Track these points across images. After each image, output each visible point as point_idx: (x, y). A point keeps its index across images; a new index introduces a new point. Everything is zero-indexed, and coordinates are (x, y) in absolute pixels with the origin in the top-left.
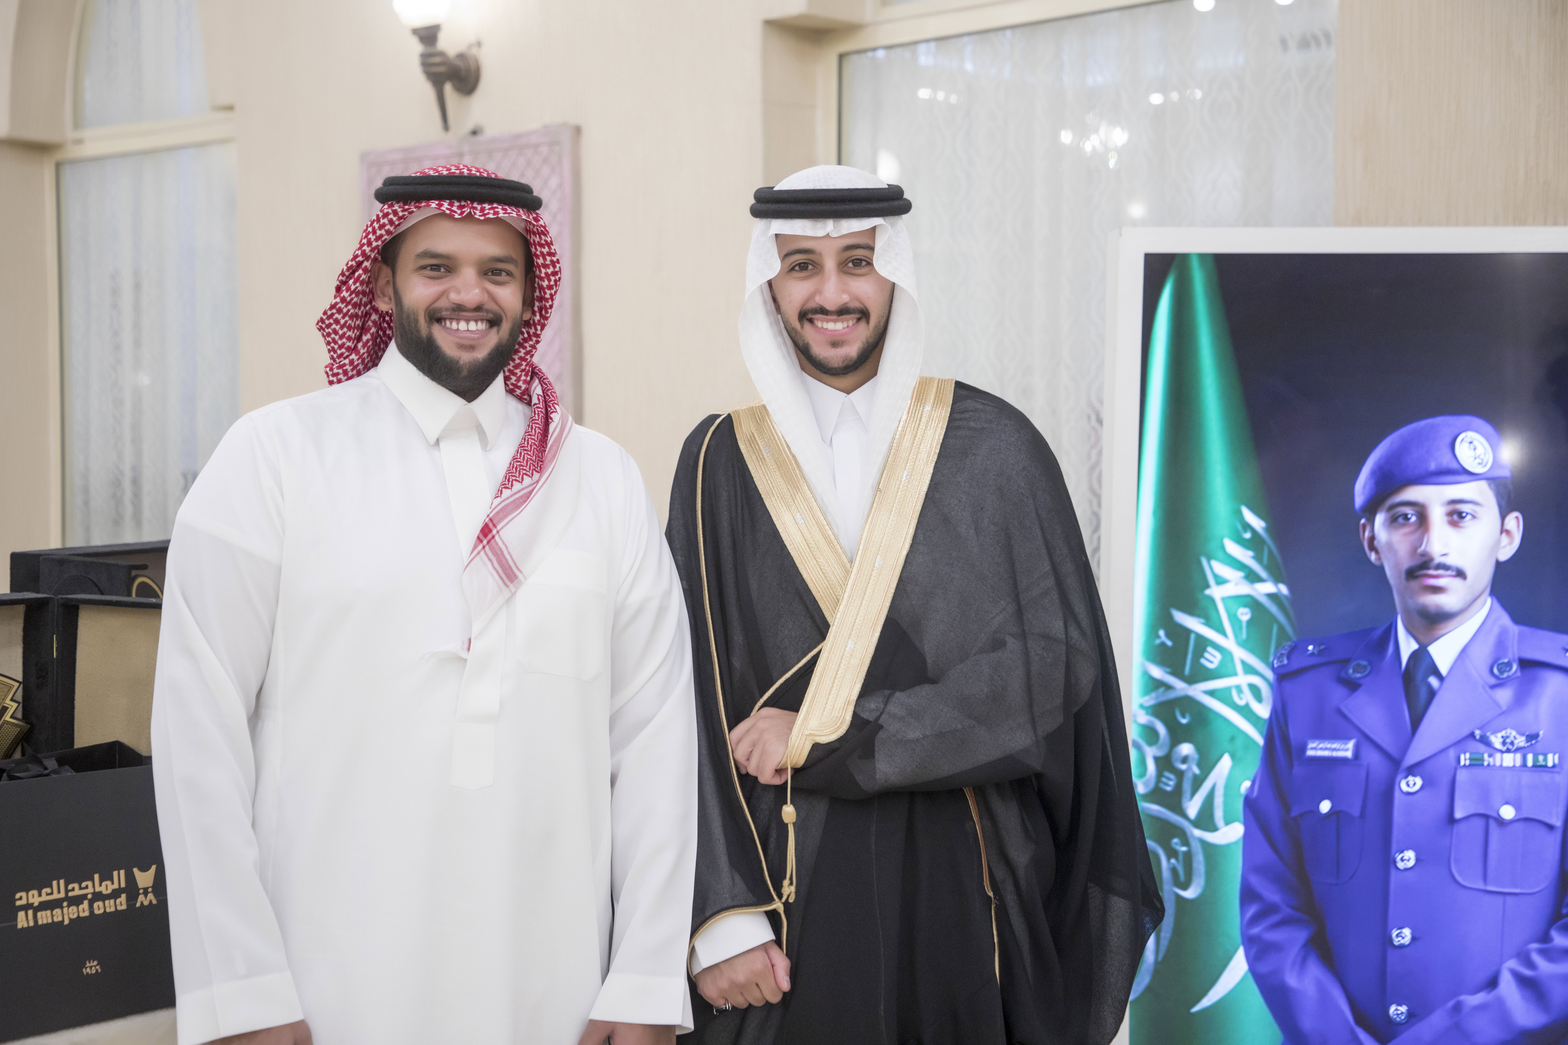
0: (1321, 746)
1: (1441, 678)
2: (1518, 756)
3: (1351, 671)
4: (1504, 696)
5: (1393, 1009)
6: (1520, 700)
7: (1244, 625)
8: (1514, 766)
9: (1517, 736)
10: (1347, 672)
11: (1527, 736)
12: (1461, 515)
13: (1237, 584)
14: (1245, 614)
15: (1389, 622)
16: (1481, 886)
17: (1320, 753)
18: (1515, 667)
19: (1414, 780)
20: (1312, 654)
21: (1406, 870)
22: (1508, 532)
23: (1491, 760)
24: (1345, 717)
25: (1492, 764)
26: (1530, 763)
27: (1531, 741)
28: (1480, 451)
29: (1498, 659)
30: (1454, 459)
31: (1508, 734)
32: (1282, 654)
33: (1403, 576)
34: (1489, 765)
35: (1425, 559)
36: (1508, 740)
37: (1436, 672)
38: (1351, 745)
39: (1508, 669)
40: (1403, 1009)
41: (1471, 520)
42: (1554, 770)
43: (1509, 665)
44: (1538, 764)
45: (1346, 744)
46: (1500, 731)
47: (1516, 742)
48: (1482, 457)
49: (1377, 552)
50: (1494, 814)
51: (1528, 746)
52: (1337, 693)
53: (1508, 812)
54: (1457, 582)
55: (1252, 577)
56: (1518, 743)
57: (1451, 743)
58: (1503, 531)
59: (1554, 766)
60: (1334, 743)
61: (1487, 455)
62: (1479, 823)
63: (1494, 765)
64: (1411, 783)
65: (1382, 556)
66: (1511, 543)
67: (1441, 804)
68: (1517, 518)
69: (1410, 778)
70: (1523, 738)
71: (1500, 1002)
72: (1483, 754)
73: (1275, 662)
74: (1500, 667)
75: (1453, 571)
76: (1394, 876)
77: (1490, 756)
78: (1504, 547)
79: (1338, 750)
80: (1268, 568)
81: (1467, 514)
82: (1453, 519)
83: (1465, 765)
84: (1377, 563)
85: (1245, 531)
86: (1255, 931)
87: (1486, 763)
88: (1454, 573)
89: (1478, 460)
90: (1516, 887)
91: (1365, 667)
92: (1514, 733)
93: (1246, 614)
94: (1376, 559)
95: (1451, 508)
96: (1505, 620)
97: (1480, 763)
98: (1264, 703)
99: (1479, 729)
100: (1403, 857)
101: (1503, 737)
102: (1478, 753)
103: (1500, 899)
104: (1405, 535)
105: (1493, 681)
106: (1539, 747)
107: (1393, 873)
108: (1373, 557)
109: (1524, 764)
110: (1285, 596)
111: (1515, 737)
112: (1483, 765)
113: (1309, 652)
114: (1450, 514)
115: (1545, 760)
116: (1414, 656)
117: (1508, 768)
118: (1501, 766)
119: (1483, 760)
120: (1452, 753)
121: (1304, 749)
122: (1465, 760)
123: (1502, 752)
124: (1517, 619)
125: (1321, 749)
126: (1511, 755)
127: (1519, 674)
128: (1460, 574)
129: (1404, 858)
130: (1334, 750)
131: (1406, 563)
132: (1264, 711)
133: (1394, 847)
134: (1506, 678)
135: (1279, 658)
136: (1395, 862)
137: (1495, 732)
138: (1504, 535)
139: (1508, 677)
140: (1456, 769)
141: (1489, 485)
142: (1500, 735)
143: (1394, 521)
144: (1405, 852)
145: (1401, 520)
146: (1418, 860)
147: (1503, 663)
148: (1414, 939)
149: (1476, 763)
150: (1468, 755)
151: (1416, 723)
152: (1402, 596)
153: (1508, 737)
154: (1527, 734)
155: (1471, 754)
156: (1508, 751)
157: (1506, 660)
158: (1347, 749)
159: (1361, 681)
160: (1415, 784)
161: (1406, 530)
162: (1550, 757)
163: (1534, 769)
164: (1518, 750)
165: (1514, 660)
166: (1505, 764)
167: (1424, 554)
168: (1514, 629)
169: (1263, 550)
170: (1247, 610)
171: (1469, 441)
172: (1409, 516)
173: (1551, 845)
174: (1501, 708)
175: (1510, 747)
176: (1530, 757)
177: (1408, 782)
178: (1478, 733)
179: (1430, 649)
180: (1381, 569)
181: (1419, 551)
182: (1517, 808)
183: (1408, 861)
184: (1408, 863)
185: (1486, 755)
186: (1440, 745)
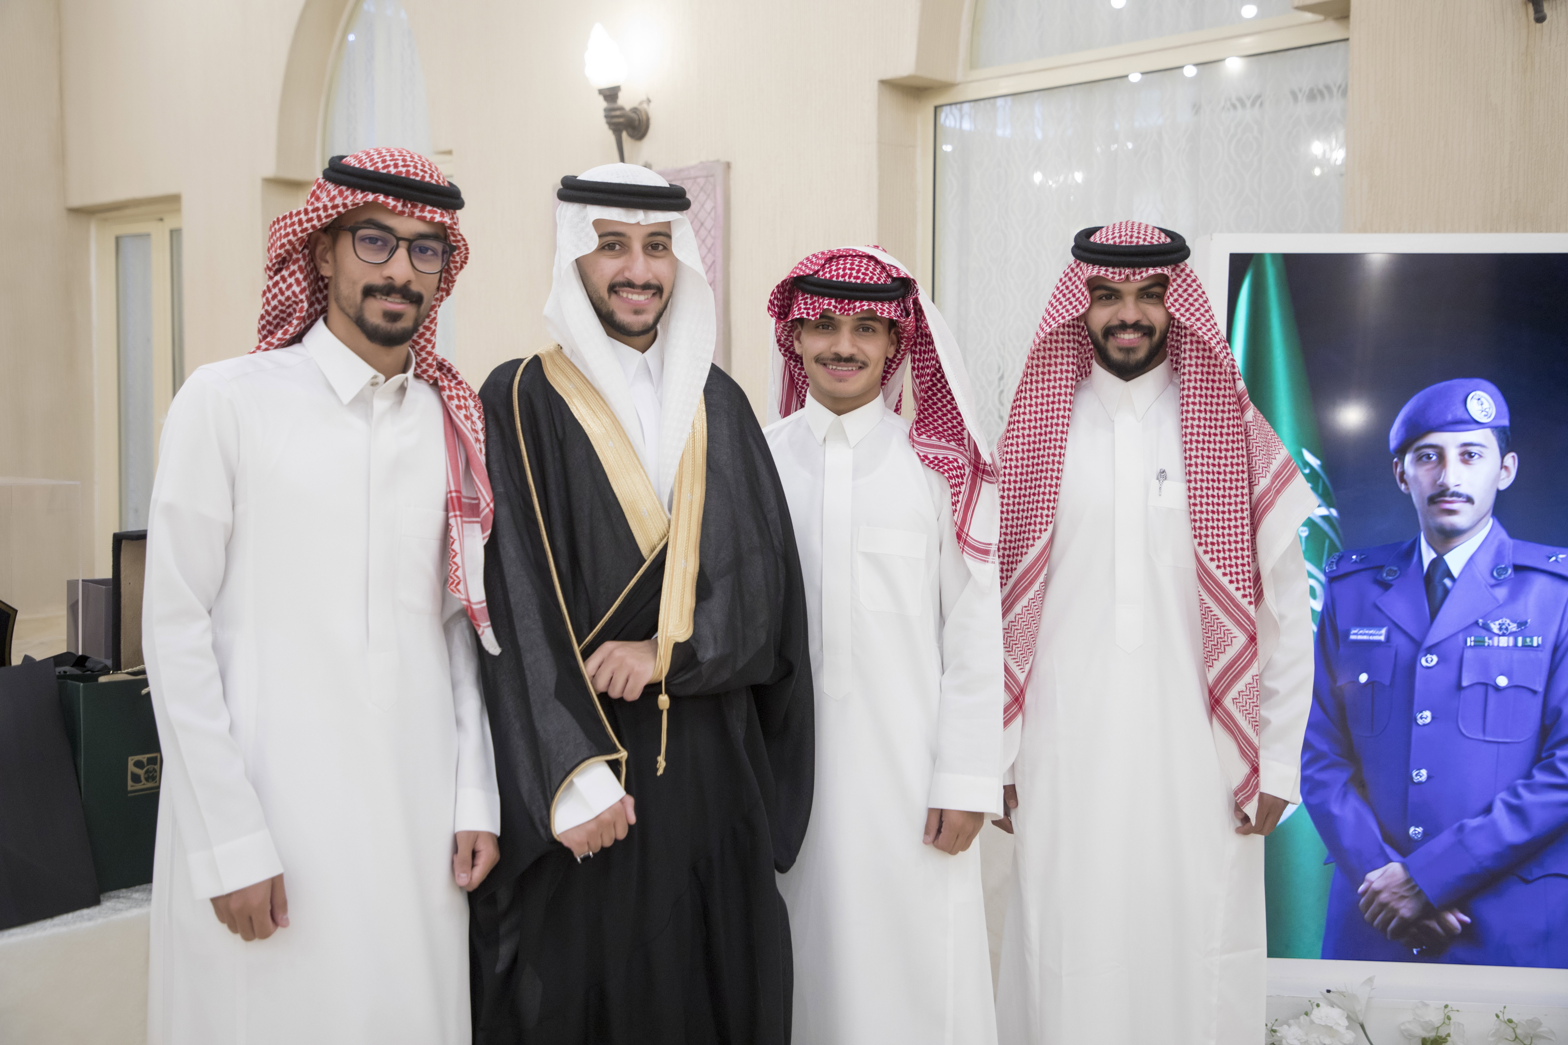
0: (1361, 632)
1: (1453, 579)
2: (1511, 639)
3: (1385, 575)
4: (1501, 593)
5: (1412, 830)
6: (1513, 596)
7: (1303, 540)
8: (1508, 646)
9: (1511, 623)
10: (1381, 575)
11: (1518, 624)
12: (1470, 455)
15: (1414, 538)
16: (1481, 737)
17: (1360, 637)
18: (1510, 571)
19: (1431, 658)
20: (1356, 562)
21: (1424, 725)
22: (1506, 468)
23: (1490, 642)
24: (1379, 610)
25: (1491, 645)
26: (1520, 644)
27: (1520, 627)
28: (1486, 405)
29: (1498, 565)
30: (1466, 412)
31: (1504, 622)
32: (1332, 562)
33: (1426, 502)
34: (1489, 645)
35: (1443, 489)
36: (1504, 627)
37: (1449, 575)
38: (1384, 631)
39: (1504, 573)
40: (1420, 830)
41: (1478, 458)
42: (1539, 649)
43: (1505, 569)
44: (1526, 644)
45: (1380, 630)
46: (1498, 620)
47: (1509, 628)
48: (1487, 410)
49: (1406, 484)
50: (1492, 683)
51: (1519, 631)
52: (1374, 592)
53: (1502, 681)
54: (1467, 506)
56: (1511, 629)
57: (1460, 629)
58: (1503, 467)
59: (1538, 646)
60: (1371, 630)
61: (1491, 409)
62: (1480, 690)
63: (1493, 646)
64: (1429, 660)
65: (1410, 487)
66: (1508, 476)
67: (1452, 676)
68: (1513, 457)
69: (1429, 656)
70: (1515, 625)
71: (1494, 823)
72: (1484, 637)
73: (1327, 568)
74: (1498, 571)
75: (1463, 498)
76: (1415, 729)
78: (1503, 479)
79: (1374, 635)
80: (1322, 496)
81: (1476, 454)
82: (1464, 458)
83: (1470, 646)
84: (1406, 492)
86: (1308, 772)
87: (1486, 644)
88: (1464, 500)
89: (1484, 413)
90: (1508, 738)
91: (1395, 571)
92: (1508, 621)
93: (1305, 531)
94: (1405, 489)
95: (1463, 449)
96: (1503, 535)
97: (1482, 644)
98: (1317, 600)
99: (1481, 618)
101: (1500, 624)
102: (1480, 637)
103: (1495, 746)
104: (1428, 470)
105: (1493, 582)
106: (1527, 631)
107: (1414, 727)
108: (1403, 487)
109: (1515, 645)
110: (1335, 518)
111: (1509, 625)
112: (1484, 646)
113: (1353, 560)
114: (1462, 454)
115: (1532, 641)
116: (1433, 563)
117: (1503, 648)
118: (1498, 646)
119: (1484, 642)
120: (1461, 637)
121: (1348, 634)
122: (1471, 641)
123: (1499, 636)
124: (1511, 535)
125: (1361, 634)
126: (1505, 638)
127: (1513, 576)
128: (1470, 500)
129: (1423, 717)
130: (1371, 635)
131: (1429, 492)
132: (1318, 606)
133: (1416, 707)
134: (1503, 579)
135: (1330, 565)
136: (1416, 720)
137: (1494, 620)
138: (1503, 470)
139: (1505, 578)
140: (1463, 649)
141: (1493, 432)
142: (1497, 623)
143: (1420, 459)
144: (1424, 712)
145: (1424, 459)
146: (1433, 718)
147: (1501, 568)
148: (1429, 777)
149: (1479, 644)
150: (1473, 638)
151: (1434, 614)
152: (1425, 517)
153: (1503, 624)
154: (1518, 621)
155: (1475, 637)
156: (1504, 635)
157: (1503, 566)
158: (1380, 635)
159: (1392, 583)
160: (1432, 661)
161: (1428, 466)
162: (1535, 639)
163: (1524, 648)
164: (1511, 634)
165: (1509, 566)
166: (1501, 645)
167: (1442, 485)
168: (1510, 542)
169: (1318, 483)
170: (1305, 529)
171: (1477, 398)
172: (1431, 456)
173: (1534, 706)
174: (1498, 602)
175: (1505, 632)
176: (1520, 639)
177: (1427, 659)
178: (1480, 621)
179: (1446, 557)
180: (1409, 496)
181: (1439, 482)
182: (1510, 678)
183: (1426, 718)
184: (1425, 720)
185: (1486, 639)
186: (1452, 631)
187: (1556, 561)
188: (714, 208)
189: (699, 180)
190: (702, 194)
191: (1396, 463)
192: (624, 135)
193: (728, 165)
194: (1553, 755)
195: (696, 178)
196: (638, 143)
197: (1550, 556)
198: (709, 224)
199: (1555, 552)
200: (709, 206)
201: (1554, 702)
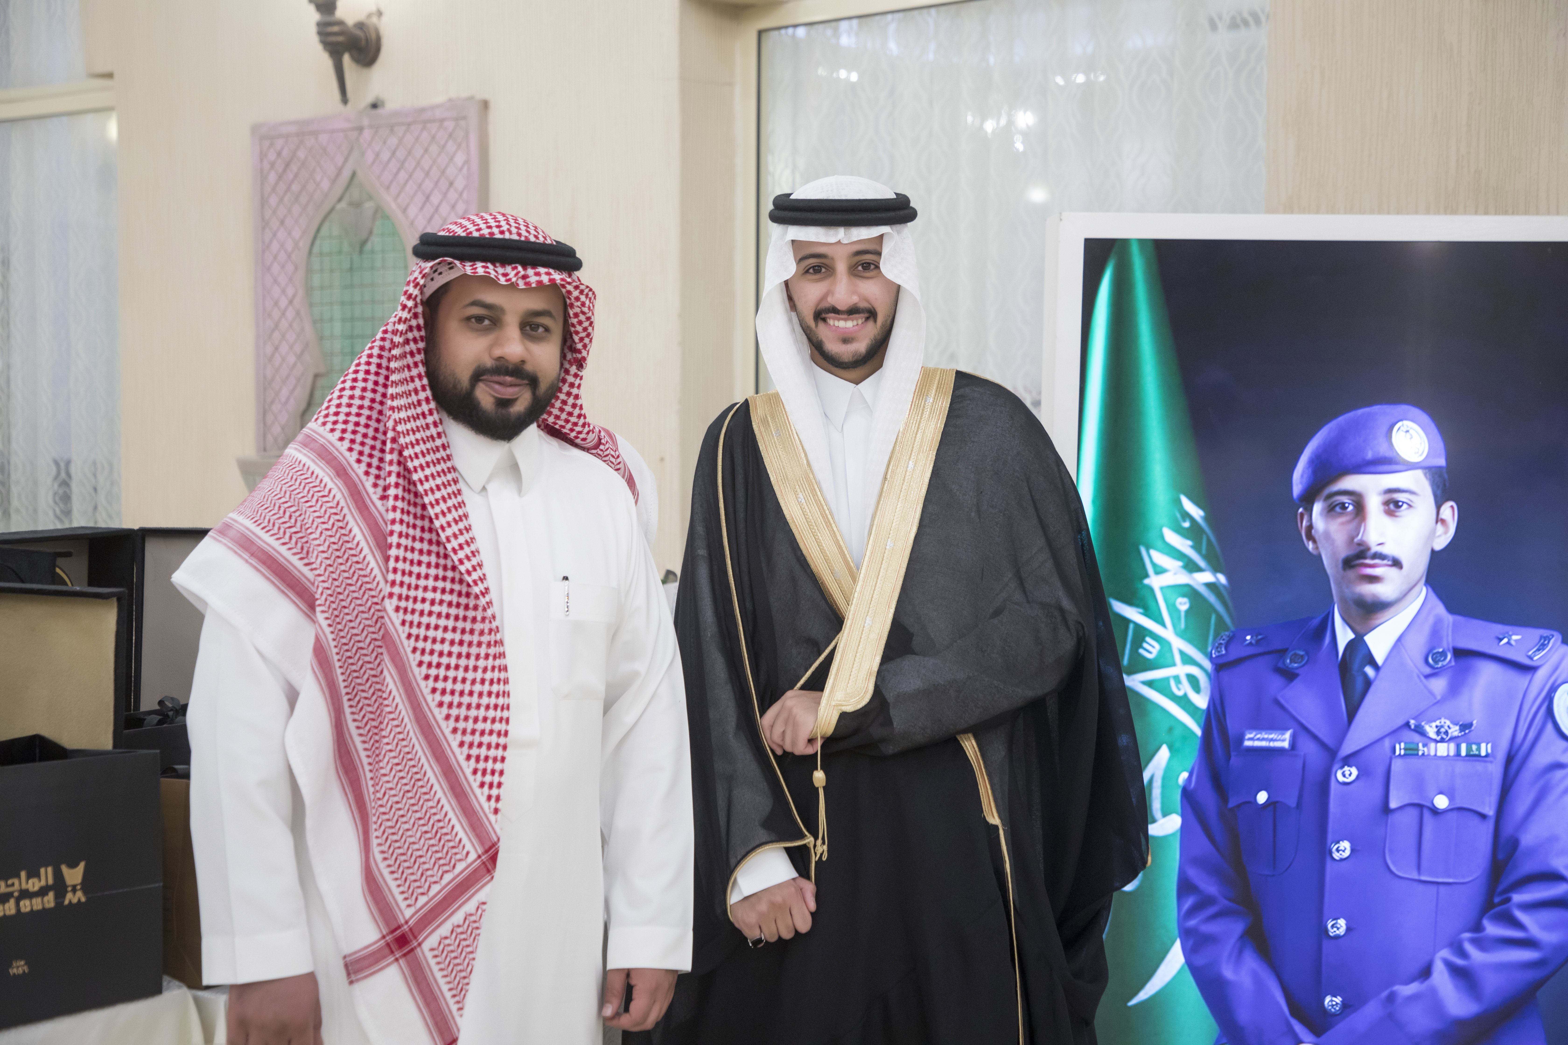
0: (1258, 736)
1: (1376, 667)
2: (1452, 746)
3: (1288, 661)
4: (1439, 685)
5: (1328, 999)
6: (1454, 689)
7: (1183, 615)
8: (1448, 755)
9: (1451, 726)
10: (1284, 662)
11: (1461, 726)
12: (1397, 504)
13: (1175, 574)
14: (1183, 604)
15: (1326, 613)
16: (1415, 876)
17: (1257, 744)
18: (1449, 656)
19: (1349, 770)
20: (1251, 644)
21: (1342, 860)
22: (1443, 521)
23: (1426, 749)
24: (1282, 707)
25: (1426, 754)
26: (1463, 753)
27: (1464, 731)
28: (1416, 440)
29: (1434, 648)
30: (1390, 449)
31: (1442, 723)
32: (1221, 644)
33: (1340, 565)
34: (1423, 754)
35: (1362, 548)
37: (1372, 662)
38: (1288, 735)
39: (1442, 659)
40: (1338, 1000)
41: (1407, 509)
42: (1488, 759)
43: (1443, 654)
44: (1472, 753)
45: (1283, 734)
46: (1435, 721)
47: (1450, 731)
48: (1418, 446)
49: (1315, 541)
50: (1429, 805)
51: (1462, 736)
52: (1275, 682)
53: (1441, 802)
54: (1394, 571)
55: (1191, 567)
56: (1452, 733)
57: (1386, 733)
58: (1439, 520)
59: (1487, 756)
60: (1271, 734)
61: (1422, 445)
62: (1413, 813)
63: (1429, 755)
64: (1347, 773)
65: (1320, 545)
66: (1446, 533)
67: (1376, 793)
68: (1452, 507)
69: (1346, 768)
70: (1457, 728)
71: (1433, 992)
72: (1418, 744)
73: (1213, 652)
74: (1434, 656)
75: (1388, 561)
76: (1329, 866)
77: (1425, 745)
78: (1439, 536)
79: (1276, 740)
80: (1206, 557)
81: (1403, 502)
82: (1389, 508)
83: (1400, 754)
84: (1315, 552)
85: (1184, 521)
86: (1192, 923)
87: (1420, 753)
88: (1390, 563)
89: (1414, 450)
90: (1449, 876)
91: (1302, 656)
92: (1448, 723)
93: (1185, 603)
94: (1312, 548)
95: (1388, 496)
96: (1440, 609)
97: (1416, 752)
98: (1202, 693)
99: (1413, 719)
100: (1339, 847)
101: (1437, 727)
102: (1413, 743)
103: (1434, 889)
104: (1343, 524)
105: (1428, 670)
106: (1472, 736)
107: (1329, 863)
108: (1310, 546)
109: (1458, 754)
110: (1224, 586)
111: (1449, 727)
112: (1417, 755)
113: (1248, 642)
114: (1386, 503)
115: (1479, 749)
116: (1350, 645)
117: (1442, 758)
118: (1436, 755)
119: (1418, 750)
120: (1387, 743)
121: (1241, 739)
122: (1400, 749)
123: (1436, 741)
124: (1450, 609)
125: (1258, 739)
126: (1445, 745)
127: (1453, 663)
128: (1396, 563)
129: (1340, 849)
130: (1272, 740)
131: (1344, 552)
133: (1330, 837)
134: (1440, 668)
135: (1217, 648)
136: (1331, 853)
137: (1429, 722)
138: (1439, 524)
139: (1444, 666)
140: (1391, 759)
141: (1425, 474)
142: (1434, 724)
143: (1331, 510)
144: (1341, 842)
145: (1338, 509)
146: (1352, 850)
147: (1438, 652)
148: (1349, 929)
149: (1411, 753)
150: (1403, 745)
151: (1352, 713)
152: (1339, 585)
153: (1442, 727)
154: (1461, 723)
155: (1405, 743)
156: (1442, 740)
157: (1441, 650)
158: (1283, 740)
159: (1297, 671)
160: (1350, 775)
161: (1343, 519)
162: (1483, 746)
163: (1467, 758)
164: (1452, 739)
165: (1449, 650)
166: (1439, 754)
167: (1361, 544)
168: (1449, 618)
169: (1201, 539)
170: (1185, 600)
171: (1405, 430)
172: (1347, 505)
173: (1483, 835)
174: (1435, 698)
175: (1445, 737)
176: (1464, 747)
177: (1344, 772)
178: (1412, 722)
179: (1367, 638)
180: (1319, 557)
181: (1356, 540)
182: (1451, 798)
183: (1344, 851)
184: (1343, 854)
185: (1420, 745)
186: (1376, 735)
187: (1508, 643)
188: (467, 162)
189: (446, 124)
190: (450, 143)
191: (1302, 515)
192: (346, 59)
193: (485, 105)
194: (1509, 900)
195: (442, 121)
196: (365, 72)
197: (1501, 637)
198: (460, 183)
199: (1507, 633)
200: (460, 159)
201: (1508, 830)
